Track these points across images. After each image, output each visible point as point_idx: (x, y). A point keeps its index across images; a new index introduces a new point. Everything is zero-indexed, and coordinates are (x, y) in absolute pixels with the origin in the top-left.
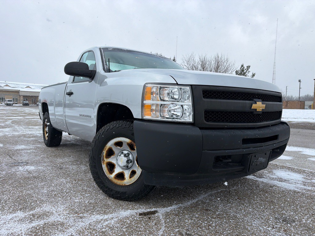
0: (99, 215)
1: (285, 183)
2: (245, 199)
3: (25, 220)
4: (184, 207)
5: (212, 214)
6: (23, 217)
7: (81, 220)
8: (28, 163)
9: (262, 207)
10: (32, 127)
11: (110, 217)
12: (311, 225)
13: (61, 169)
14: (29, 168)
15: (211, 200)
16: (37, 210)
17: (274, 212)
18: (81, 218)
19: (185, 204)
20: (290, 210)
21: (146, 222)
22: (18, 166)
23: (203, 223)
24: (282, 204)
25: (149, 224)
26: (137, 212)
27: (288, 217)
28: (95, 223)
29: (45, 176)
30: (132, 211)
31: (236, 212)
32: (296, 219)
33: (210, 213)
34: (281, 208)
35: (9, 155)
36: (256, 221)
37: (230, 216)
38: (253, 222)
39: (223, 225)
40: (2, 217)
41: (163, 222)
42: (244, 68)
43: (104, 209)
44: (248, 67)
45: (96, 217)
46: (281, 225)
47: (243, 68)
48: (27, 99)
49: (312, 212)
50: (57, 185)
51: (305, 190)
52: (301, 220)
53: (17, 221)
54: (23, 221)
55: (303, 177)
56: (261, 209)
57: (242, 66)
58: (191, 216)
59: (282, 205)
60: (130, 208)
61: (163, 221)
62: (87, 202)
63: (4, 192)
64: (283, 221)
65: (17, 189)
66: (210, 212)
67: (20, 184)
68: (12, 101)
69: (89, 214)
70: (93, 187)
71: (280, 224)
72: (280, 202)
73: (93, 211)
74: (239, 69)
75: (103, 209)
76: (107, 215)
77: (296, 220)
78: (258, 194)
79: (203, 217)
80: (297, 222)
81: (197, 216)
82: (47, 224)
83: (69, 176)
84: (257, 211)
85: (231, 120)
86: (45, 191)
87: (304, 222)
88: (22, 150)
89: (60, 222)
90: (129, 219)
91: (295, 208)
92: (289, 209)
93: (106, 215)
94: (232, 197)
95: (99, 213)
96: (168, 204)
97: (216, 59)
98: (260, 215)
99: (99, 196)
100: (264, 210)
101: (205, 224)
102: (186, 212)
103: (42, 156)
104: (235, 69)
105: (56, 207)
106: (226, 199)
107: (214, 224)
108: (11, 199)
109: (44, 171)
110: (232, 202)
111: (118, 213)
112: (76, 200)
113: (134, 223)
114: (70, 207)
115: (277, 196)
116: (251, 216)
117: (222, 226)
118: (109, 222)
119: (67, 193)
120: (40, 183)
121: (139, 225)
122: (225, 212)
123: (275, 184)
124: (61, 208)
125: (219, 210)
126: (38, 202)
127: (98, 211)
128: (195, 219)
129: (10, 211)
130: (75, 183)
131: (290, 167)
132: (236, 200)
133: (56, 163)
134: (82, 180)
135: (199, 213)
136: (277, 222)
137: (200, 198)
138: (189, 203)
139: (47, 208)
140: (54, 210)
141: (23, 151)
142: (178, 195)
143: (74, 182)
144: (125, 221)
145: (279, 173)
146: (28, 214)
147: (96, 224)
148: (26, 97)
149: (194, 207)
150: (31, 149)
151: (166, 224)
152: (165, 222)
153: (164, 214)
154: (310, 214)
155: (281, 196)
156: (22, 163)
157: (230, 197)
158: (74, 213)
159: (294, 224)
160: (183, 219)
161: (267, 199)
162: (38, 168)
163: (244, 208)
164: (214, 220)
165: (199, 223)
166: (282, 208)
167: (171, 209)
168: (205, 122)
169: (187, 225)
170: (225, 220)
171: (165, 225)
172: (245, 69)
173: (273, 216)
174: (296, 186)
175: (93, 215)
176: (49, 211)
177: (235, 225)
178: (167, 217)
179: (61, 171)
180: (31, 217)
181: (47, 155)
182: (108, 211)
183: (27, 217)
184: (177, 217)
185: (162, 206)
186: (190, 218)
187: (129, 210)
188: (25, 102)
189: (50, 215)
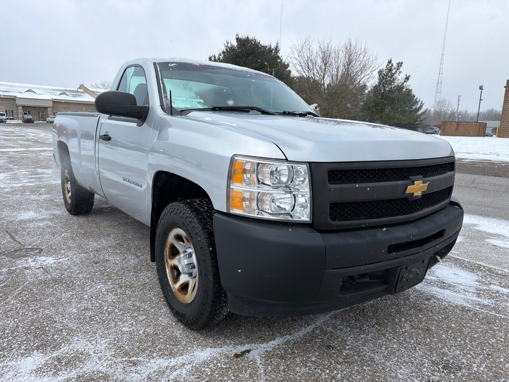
0: (162, 359)
1: (449, 291)
2: (387, 323)
3: (47, 369)
4: (293, 342)
5: (337, 356)
6: (43, 363)
7: (135, 368)
8: (42, 250)
9: (412, 341)
10: (43, 170)
11: (179, 363)
12: (485, 376)
13: (96, 263)
14: (44, 261)
15: (335, 327)
16: (65, 349)
17: (431, 350)
18: (135, 364)
19: (296, 335)
20: (455, 346)
21: (236, 372)
22: (25, 256)
23: (323, 374)
24: (442, 334)
25: (241, 375)
26: (221, 352)
27: (451, 361)
28: (156, 375)
29: (71, 277)
30: (213, 349)
31: (373, 351)
32: (464, 363)
33: (333, 353)
34: (442, 343)
35: (9, 233)
36: (403, 367)
37: (364, 359)
38: (398, 371)
39: (354, 377)
40: (10, 364)
41: (262, 371)
42: (392, 65)
43: (170, 345)
44: (400, 64)
45: (158, 361)
46: (441, 377)
47: (390, 65)
48: (29, 112)
49: (487, 350)
50: (92, 297)
51: (479, 305)
52: (471, 366)
53: (34, 372)
54: (44, 372)
55: (477, 279)
56: (411, 345)
57: (390, 62)
58: (305, 359)
59: (444, 336)
60: (211, 345)
61: (262, 369)
62: (141, 332)
63: (8, 312)
64: (443, 368)
65: (29, 306)
66: (333, 351)
67: (32, 294)
68: (4, 115)
69: (147, 356)
70: (149, 301)
71: (439, 375)
72: (441, 330)
73: (152, 349)
74: (385, 68)
75: (168, 346)
76: (175, 358)
77: (463, 366)
78: (407, 314)
79: (323, 361)
80: (464, 370)
81: (314, 359)
82: (81, 378)
83: (111, 279)
84: (405, 348)
85: (372, 214)
86: (75, 311)
87: (475, 369)
88: (30, 221)
89: (101, 373)
90: (210, 366)
91: (463, 342)
92: (453, 345)
93: (173, 358)
94: (367, 321)
95: (162, 354)
96: (269, 335)
97: (346, 48)
98: (410, 356)
99: (160, 319)
100: (415, 347)
101: (325, 375)
102: (297, 352)
103: (63, 235)
104: (377, 66)
105: (93, 342)
106: (358, 325)
107: (339, 375)
108: (21, 327)
109: (69, 267)
110: (367, 331)
111: (193, 354)
112: (124, 329)
113: (217, 374)
114: (116, 342)
115: (436, 318)
116: (396, 359)
117: (352, 378)
118: (178, 372)
119: (109, 315)
120: (65, 293)
121: (225, 378)
122: (356, 351)
123: (434, 292)
124: (102, 344)
125: (347, 347)
126: (65, 333)
127: (160, 350)
128: (311, 365)
129: (22, 352)
130: (121, 294)
131: (458, 259)
132: (373, 326)
133: (87, 249)
134: (131, 286)
135: (317, 354)
136: (434, 370)
137: (318, 323)
138: (301, 334)
139: (79, 344)
140: (90, 348)
141: (32, 225)
142: (285, 318)
143: (119, 291)
144: (203, 369)
145: (440, 271)
146: (50, 357)
147: (158, 376)
148: (27, 109)
149: (310, 341)
150: (44, 219)
151: (266, 374)
152: (265, 370)
153: (264, 356)
154: (484, 354)
155: (443, 318)
156: (32, 249)
157: (365, 320)
158: (122, 355)
159: (460, 373)
160: (292, 366)
161: (421, 324)
162: (59, 261)
163: (385, 343)
164: (339, 367)
165: (317, 373)
166: (444, 342)
167: (273, 346)
168: (330, 221)
169: (298, 378)
170: (355, 367)
171: (265, 378)
172: (393, 68)
173: (429, 358)
174: (466, 297)
175: (153, 358)
176: (83, 350)
177: (372, 376)
178: (268, 362)
179: (97, 267)
180: (56, 363)
181: (72, 233)
182: (176, 350)
183: (49, 362)
184: (283, 361)
185: (260, 340)
186: (303, 363)
187: (209, 349)
188: (26, 117)
189: (85, 359)
